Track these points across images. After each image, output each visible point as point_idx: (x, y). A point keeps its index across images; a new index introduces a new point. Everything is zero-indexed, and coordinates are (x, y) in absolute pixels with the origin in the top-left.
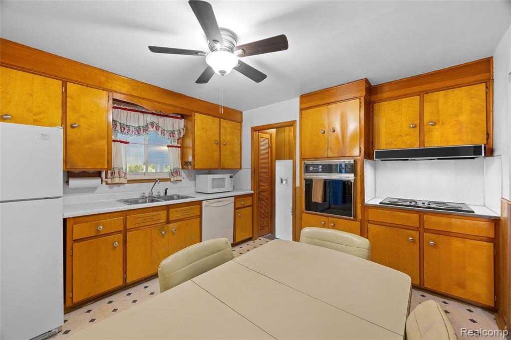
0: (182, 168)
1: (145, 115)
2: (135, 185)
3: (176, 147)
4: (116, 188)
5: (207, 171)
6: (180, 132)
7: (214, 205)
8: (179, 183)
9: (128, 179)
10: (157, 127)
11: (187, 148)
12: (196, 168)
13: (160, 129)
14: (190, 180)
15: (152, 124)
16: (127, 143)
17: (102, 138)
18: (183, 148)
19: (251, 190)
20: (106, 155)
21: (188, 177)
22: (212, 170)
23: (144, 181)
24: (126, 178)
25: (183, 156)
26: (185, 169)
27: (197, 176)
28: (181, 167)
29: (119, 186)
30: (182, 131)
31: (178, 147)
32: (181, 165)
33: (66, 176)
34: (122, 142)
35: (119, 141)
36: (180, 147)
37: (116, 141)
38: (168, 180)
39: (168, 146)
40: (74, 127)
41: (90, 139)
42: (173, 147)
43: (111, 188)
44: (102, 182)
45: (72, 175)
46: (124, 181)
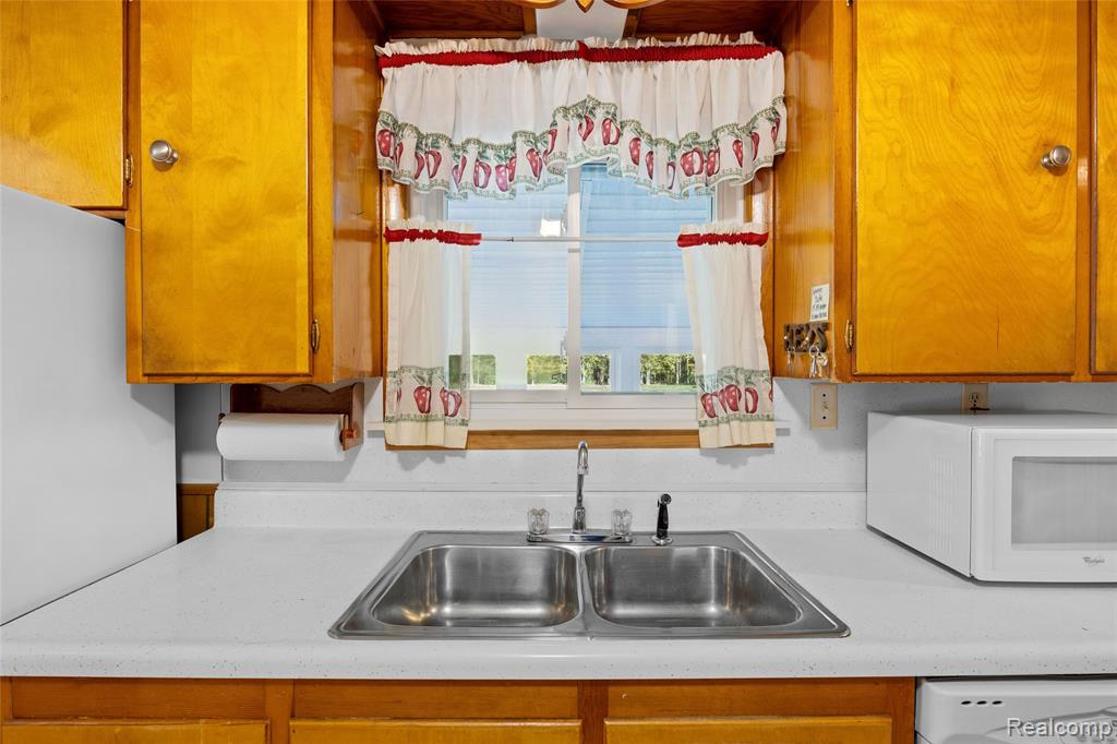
0: (775, 371)
1: (546, 68)
2: (515, 456)
3: (732, 239)
4: (426, 468)
5: (958, 391)
6: (755, 138)
8: (755, 461)
9: (473, 427)
10: (613, 126)
11: (800, 239)
12: (862, 367)
13: (628, 135)
14: (827, 445)
15: (585, 115)
16: (470, 239)
17: (283, 206)
18: (776, 244)
20: (302, 299)
21: (812, 423)
22: (994, 386)
23: (554, 440)
24: (464, 423)
25: (777, 291)
26: (790, 375)
27: (871, 417)
28: (764, 364)
29: (441, 460)
30: (764, 129)
31: (749, 239)
32: (763, 349)
33: (226, 404)
34: (447, 237)
35: (428, 235)
36: (759, 240)
37: (413, 235)
38: (687, 438)
39: (686, 241)
40: (164, 164)
41: (234, 222)
42: (713, 239)
43: (407, 466)
44: (349, 436)
45: (250, 399)
46: (458, 437)
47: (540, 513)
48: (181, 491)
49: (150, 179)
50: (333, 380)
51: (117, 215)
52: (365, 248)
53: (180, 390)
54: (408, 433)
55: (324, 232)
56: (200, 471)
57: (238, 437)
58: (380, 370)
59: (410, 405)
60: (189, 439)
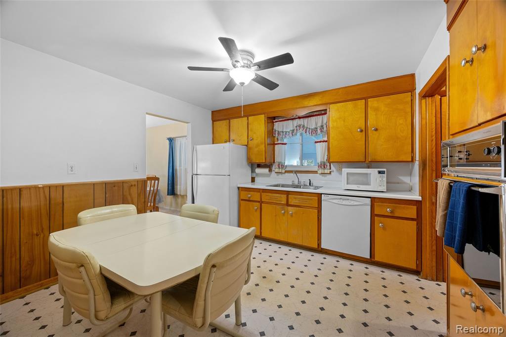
3: (323, 142)
4: (280, 176)
6: (323, 128)
7: (334, 201)
8: (328, 176)
9: (285, 170)
10: (303, 128)
12: (331, 161)
13: (305, 129)
14: (340, 174)
15: (299, 126)
16: (286, 144)
17: (262, 143)
18: (328, 142)
19: (419, 196)
29: (282, 174)
33: (256, 166)
34: (282, 144)
35: (280, 144)
36: (326, 141)
37: (278, 144)
38: (316, 172)
39: (316, 142)
40: (251, 140)
41: (258, 145)
42: (320, 142)
43: (278, 175)
44: (270, 171)
45: (259, 166)
46: (283, 171)
47: (293, 181)
48: (252, 178)
49: (250, 141)
50: (268, 163)
51: (247, 146)
52: (272, 146)
53: (252, 164)
54: (277, 170)
55: (266, 144)
56: (254, 175)
57: (258, 170)
58: (274, 162)
59: (277, 167)
60: (253, 171)
